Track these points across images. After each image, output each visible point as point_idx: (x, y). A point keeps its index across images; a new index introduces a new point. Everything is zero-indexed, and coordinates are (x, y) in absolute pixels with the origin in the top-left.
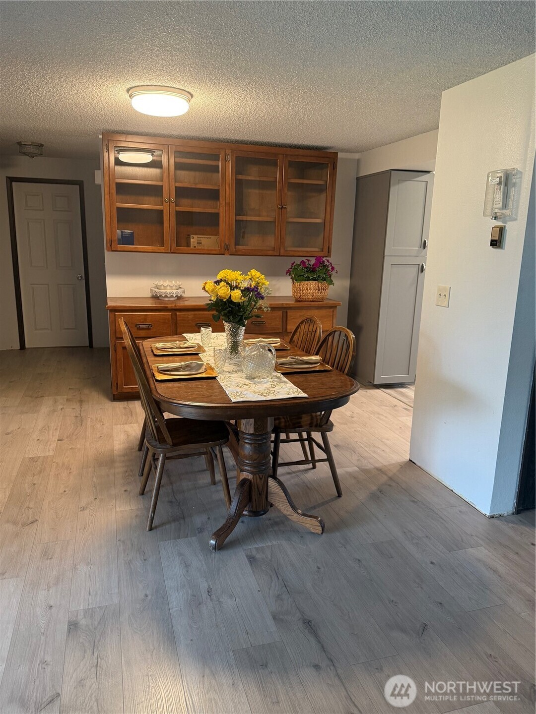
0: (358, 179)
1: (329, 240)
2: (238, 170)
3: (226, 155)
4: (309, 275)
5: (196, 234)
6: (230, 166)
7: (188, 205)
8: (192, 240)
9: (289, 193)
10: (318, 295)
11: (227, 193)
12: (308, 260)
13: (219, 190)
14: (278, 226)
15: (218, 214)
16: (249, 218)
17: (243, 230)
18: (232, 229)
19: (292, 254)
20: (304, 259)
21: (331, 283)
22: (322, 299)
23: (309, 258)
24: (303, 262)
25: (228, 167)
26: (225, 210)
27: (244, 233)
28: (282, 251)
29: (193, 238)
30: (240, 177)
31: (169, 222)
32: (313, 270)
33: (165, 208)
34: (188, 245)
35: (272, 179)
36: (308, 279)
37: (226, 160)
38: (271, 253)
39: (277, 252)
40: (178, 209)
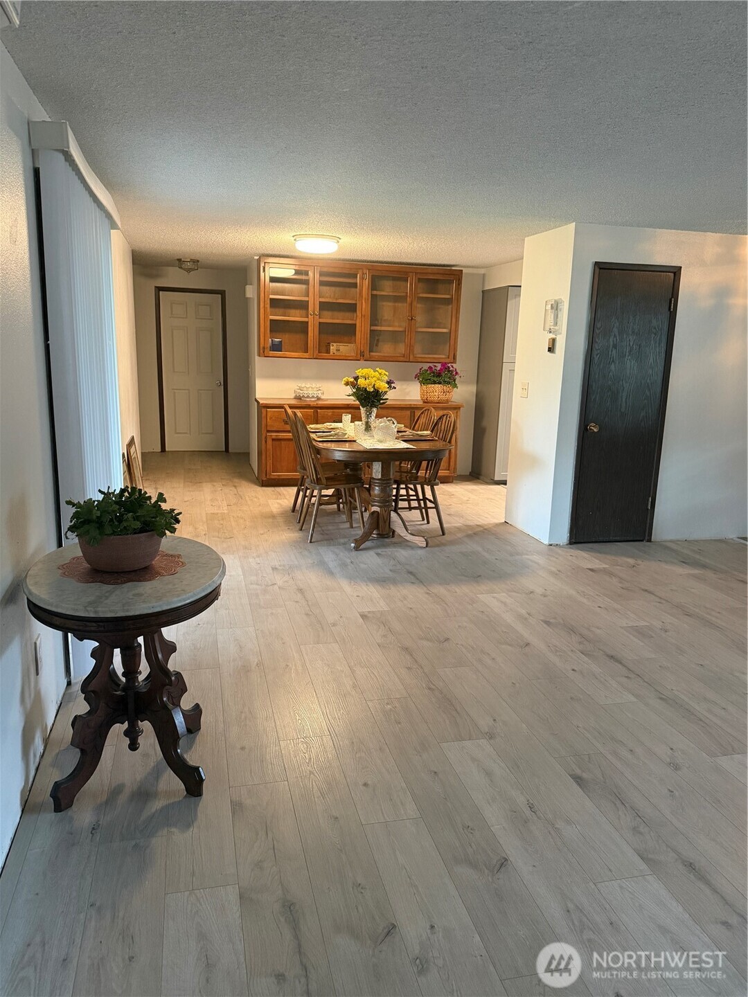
0: (483, 292)
1: (454, 349)
2: (374, 286)
3: (363, 274)
4: (435, 379)
5: (335, 342)
6: (366, 282)
7: (329, 318)
8: (331, 347)
9: (419, 305)
10: (443, 397)
11: (364, 307)
12: (435, 366)
13: (356, 304)
14: (408, 335)
15: (355, 325)
16: (383, 328)
17: (377, 338)
18: (367, 338)
19: (420, 360)
20: (431, 365)
21: (455, 386)
22: (447, 401)
23: (435, 364)
24: (430, 368)
25: (364, 284)
26: (361, 322)
27: (378, 340)
28: (411, 357)
29: (333, 345)
30: (375, 292)
31: (313, 332)
32: (439, 375)
33: (310, 320)
34: (328, 351)
35: (404, 294)
36: (435, 383)
37: (362, 279)
38: (402, 359)
39: (406, 359)
40: (321, 320)
